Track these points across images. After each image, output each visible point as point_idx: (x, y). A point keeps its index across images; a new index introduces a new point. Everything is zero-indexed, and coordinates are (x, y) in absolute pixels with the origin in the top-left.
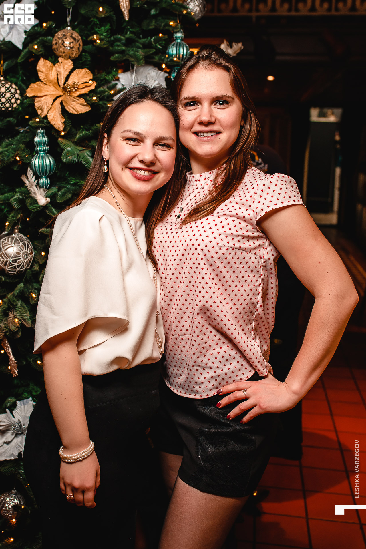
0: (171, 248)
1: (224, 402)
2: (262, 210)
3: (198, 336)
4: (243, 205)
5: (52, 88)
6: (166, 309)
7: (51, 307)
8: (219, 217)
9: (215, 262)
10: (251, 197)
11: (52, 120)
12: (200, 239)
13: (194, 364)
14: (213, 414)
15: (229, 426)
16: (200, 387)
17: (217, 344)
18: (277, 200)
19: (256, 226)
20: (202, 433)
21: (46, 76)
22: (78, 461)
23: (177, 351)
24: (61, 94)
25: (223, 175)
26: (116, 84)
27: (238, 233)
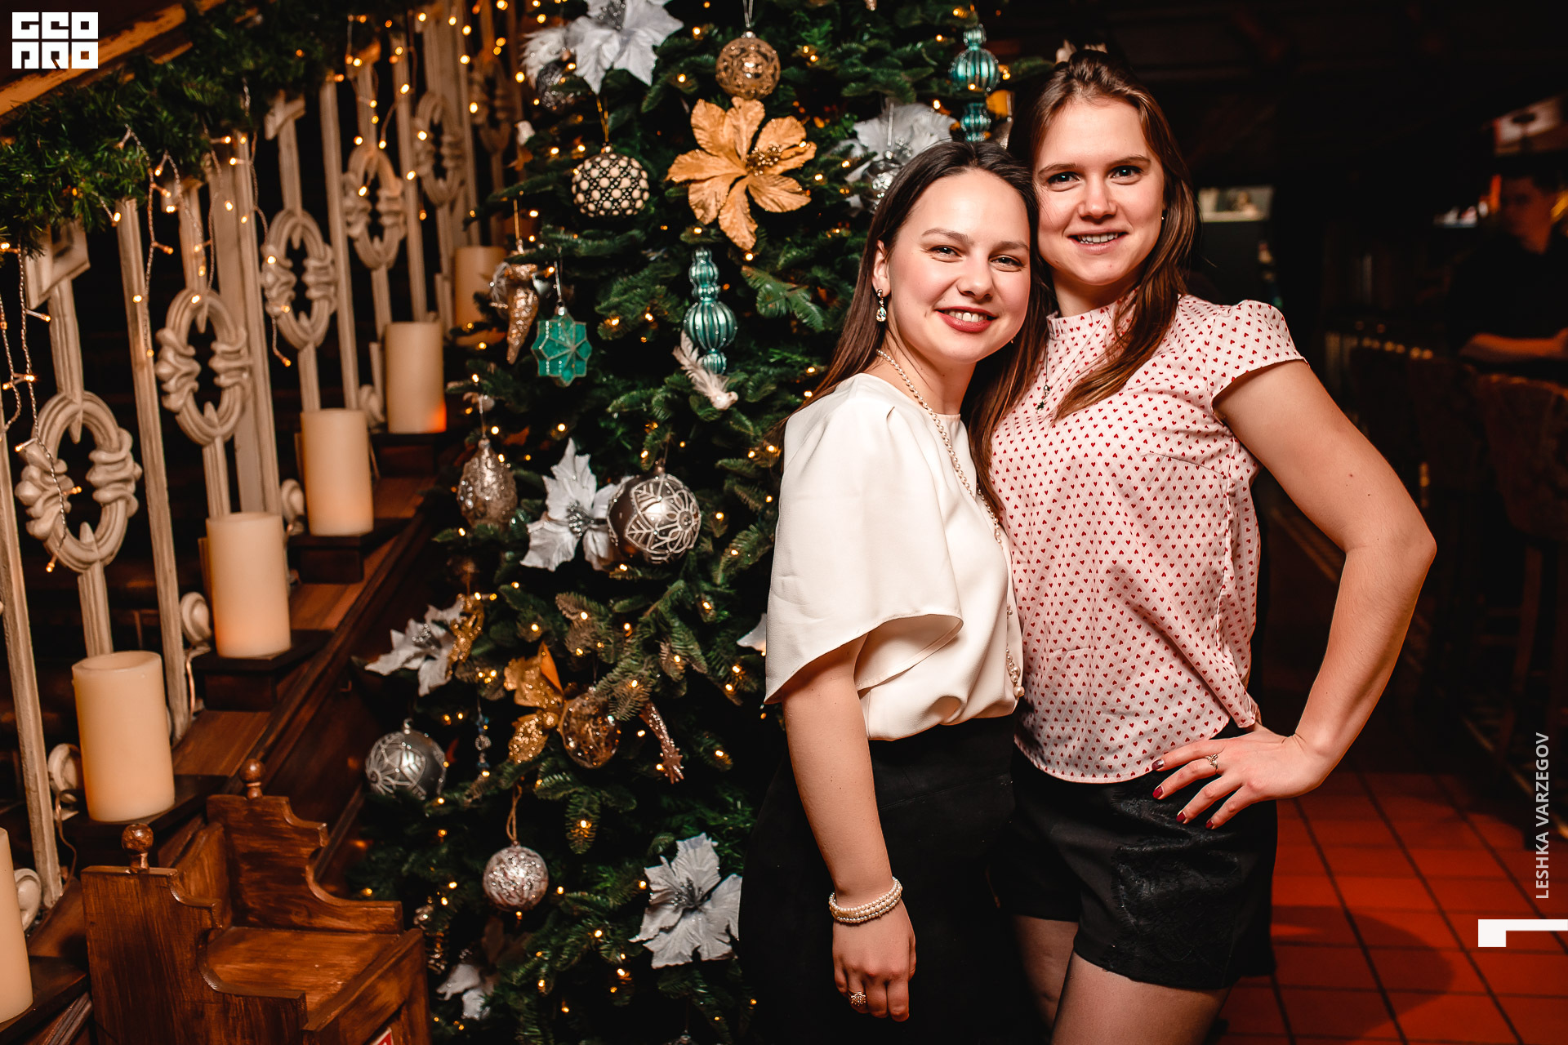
0: (1034, 468)
1: (1168, 785)
2: (1224, 375)
3: (1108, 647)
4: (1183, 368)
5: (724, 161)
6: (1033, 599)
7: (799, 603)
8: (1135, 397)
9: (1136, 488)
10: (1199, 350)
11: (728, 228)
12: (1101, 443)
13: (1100, 708)
14: (1145, 815)
15: (1185, 835)
16: (1116, 757)
17: (1147, 663)
18: (1254, 352)
19: (1211, 409)
20: (1125, 857)
21: (711, 137)
22: (872, 919)
23: (1059, 685)
24: (743, 172)
25: (1130, 314)
26: (852, 147)
27: (1176, 427)
